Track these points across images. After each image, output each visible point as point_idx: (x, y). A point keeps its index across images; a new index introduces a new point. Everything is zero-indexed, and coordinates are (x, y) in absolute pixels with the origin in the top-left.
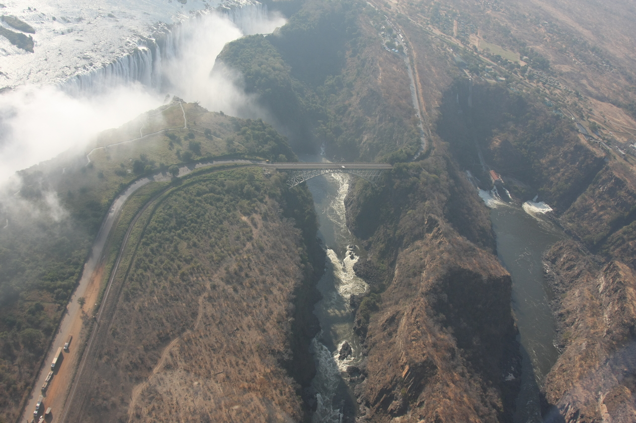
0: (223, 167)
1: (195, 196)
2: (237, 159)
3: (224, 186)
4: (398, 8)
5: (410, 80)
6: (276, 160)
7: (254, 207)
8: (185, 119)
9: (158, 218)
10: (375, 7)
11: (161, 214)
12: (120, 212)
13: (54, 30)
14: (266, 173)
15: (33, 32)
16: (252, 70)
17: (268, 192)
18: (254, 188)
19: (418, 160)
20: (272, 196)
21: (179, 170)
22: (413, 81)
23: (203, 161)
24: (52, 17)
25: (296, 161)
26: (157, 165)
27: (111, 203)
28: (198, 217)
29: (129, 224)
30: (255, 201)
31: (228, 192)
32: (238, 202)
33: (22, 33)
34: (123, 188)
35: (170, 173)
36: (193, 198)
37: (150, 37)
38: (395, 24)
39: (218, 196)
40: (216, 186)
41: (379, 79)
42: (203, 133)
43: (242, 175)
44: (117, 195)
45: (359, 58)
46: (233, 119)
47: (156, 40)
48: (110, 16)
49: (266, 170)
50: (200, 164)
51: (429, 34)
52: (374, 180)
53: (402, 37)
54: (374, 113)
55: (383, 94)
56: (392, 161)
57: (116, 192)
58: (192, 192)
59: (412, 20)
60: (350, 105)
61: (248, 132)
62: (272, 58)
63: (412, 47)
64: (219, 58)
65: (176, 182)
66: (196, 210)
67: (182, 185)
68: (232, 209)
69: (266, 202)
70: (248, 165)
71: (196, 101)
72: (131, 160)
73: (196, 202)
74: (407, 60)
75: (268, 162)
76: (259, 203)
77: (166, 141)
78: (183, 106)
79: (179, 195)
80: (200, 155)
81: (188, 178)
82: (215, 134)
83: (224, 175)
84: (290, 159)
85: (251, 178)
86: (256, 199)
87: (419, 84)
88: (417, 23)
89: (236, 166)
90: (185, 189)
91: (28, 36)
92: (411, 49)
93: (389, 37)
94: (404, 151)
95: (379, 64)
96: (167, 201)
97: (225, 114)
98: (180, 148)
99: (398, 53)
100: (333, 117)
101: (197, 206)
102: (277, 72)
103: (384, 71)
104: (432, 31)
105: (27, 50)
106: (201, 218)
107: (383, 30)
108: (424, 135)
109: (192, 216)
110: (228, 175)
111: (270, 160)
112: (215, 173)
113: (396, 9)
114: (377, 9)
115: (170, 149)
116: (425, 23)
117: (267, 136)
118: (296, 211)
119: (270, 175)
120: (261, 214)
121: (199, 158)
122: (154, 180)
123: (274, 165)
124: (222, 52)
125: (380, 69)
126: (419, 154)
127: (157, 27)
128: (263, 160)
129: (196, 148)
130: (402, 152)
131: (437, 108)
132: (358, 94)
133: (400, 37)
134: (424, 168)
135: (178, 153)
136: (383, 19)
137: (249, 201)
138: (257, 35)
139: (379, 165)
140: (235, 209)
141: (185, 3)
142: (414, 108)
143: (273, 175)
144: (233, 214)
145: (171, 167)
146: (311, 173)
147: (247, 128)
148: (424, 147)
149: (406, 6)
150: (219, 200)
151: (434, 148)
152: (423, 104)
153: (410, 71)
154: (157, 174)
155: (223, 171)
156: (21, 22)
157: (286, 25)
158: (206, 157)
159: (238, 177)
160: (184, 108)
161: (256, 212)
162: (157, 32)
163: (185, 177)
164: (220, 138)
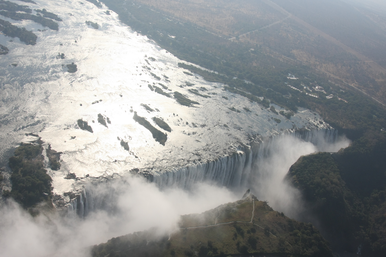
8: (253, 215)
15: (170, 130)
23: (257, 254)
26: (219, 252)
33: (161, 131)
42: (263, 229)
46: (290, 221)
48: (225, 126)
61: (299, 234)
62: (332, 173)
64: (292, 169)
71: (266, 201)
72: (200, 243)
77: (233, 231)
78: (255, 203)
80: (255, 249)
82: (272, 231)
91: (165, 133)
97: (285, 215)
98: (241, 240)
100: (373, 225)
102: (334, 185)
105: (161, 143)
115: (234, 239)
117: (313, 241)
121: (253, 252)
124: (296, 162)
127: (255, 138)
129: (253, 242)
135: (238, 244)
138: (325, 153)
141: (279, 123)
156: (164, 123)
157: (349, 147)
158: (259, 251)
160: (255, 205)
162: (254, 141)
164: (276, 236)
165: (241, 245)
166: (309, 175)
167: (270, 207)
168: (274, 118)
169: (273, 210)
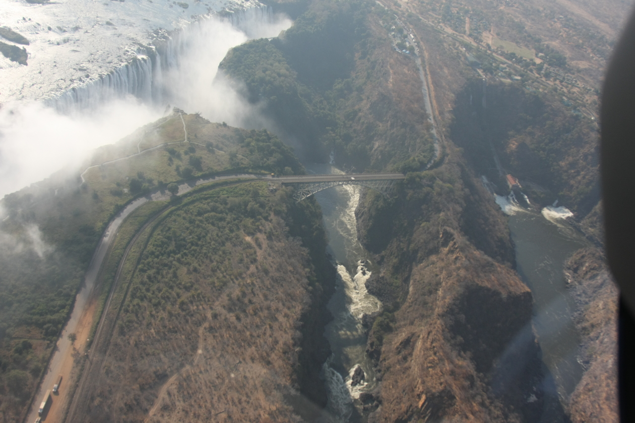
0: (225, 183)
1: (196, 216)
2: (241, 173)
3: (226, 204)
4: (409, 7)
5: (422, 82)
6: (282, 173)
7: (258, 226)
8: (186, 132)
9: (156, 241)
10: (385, 6)
11: (159, 237)
12: (115, 236)
13: (49, 41)
14: (271, 188)
15: (27, 43)
16: (256, 76)
17: (273, 209)
18: (258, 205)
19: (431, 168)
20: (278, 213)
21: (178, 188)
22: (425, 83)
23: (205, 177)
24: (47, 27)
25: (303, 174)
26: (156, 182)
27: (106, 226)
28: (199, 239)
29: (125, 248)
30: (260, 219)
31: (231, 210)
32: (241, 221)
33: (15, 46)
34: (119, 210)
35: (169, 191)
36: (193, 218)
37: (150, 44)
38: (406, 24)
39: (220, 215)
40: (218, 205)
41: (390, 82)
42: (205, 146)
43: (246, 191)
44: (112, 218)
45: (369, 60)
46: (236, 130)
47: (156, 48)
48: (108, 23)
49: (271, 184)
50: (201, 180)
51: (441, 33)
52: (386, 191)
53: (412, 37)
54: (385, 119)
55: (394, 99)
56: (404, 170)
57: (111, 214)
58: (193, 211)
59: (423, 19)
60: (360, 110)
61: (253, 144)
62: (277, 64)
63: (424, 47)
64: (221, 66)
65: (176, 200)
66: (196, 232)
67: (182, 205)
68: (235, 229)
69: (272, 220)
70: (253, 180)
71: (197, 112)
72: (127, 178)
73: (197, 222)
74: (419, 61)
75: (273, 176)
76: (263, 221)
77: (165, 156)
78: (183, 118)
79: (179, 215)
80: (200, 170)
81: (189, 196)
82: (217, 147)
83: (227, 191)
84: (297, 172)
85: (256, 195)
86: (260, 217)
87: (431, 86)
88: (428, 21)
89: (239, 181)
90: (185, 208)
91: (22, 48)
92: (422, 49)
93: (400, 37)
94: (416, 159)
95: (390, 67)
96: (166, 222)
97: (227, 125)
98: (180, 163)
99: (409, 54)
100: (343, 123)
101: (198, 226)
102: (282, 78)
103: (394, 73)
104: (444, 29)
105: (20, 63)
106: (202, 240)
107: (393, 30)
108: (437, 141)
109: (193, 238)
110: (231, 192)
111: (275, 174)
112: (217, 189)
113: (407, 7)
114: (386, 8)
115: (169, 165)
116: (436, 21)
117: (273, 148)
118: (303, 226)
119: (276, 190)
120: (265, 233)
121: (200, 174)
122: (152, 199)
123: (280, 178)
124: (225, 58)
125: (391, 71)
126: (432, 161)
128: (268, 174)
129: (197, 163)
130: (414, 160)
131: (450, 112)
132: (368, 98)
133: (411, 37)
134: (438, 177)
135: (177, 169)
136: (393, 19)
137: (253, 220)
138: (262, 39)
139: (391, 175)
140: (238, 229)
141: (187, 8)
142: (427, 112)
143: (279, 190)
144: (236, 235)
145: (170, 185)
146: (319, 186)
147: (251, 139)
148: (438, 153)
149: (417, 4)
150: (221, 219)
151: (447, 155)
152: (436, 107)
153: (422, 72)
154: (155, 193)
155: (226, 187)
156: (14, 33)
157: (291, 27)
158: (207, 172)
159: (242, 193)
160: (184, 120)
161: (260, 231)
163: (185, 196)
164: (223, 151)
165: (181, 169)
166: (247, 70)
167: (206, 119)
168: (178, 3)
169: (211, 121)
